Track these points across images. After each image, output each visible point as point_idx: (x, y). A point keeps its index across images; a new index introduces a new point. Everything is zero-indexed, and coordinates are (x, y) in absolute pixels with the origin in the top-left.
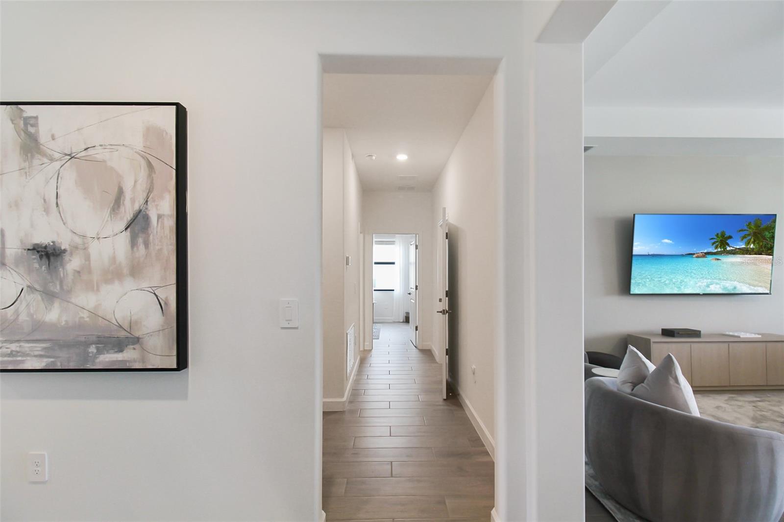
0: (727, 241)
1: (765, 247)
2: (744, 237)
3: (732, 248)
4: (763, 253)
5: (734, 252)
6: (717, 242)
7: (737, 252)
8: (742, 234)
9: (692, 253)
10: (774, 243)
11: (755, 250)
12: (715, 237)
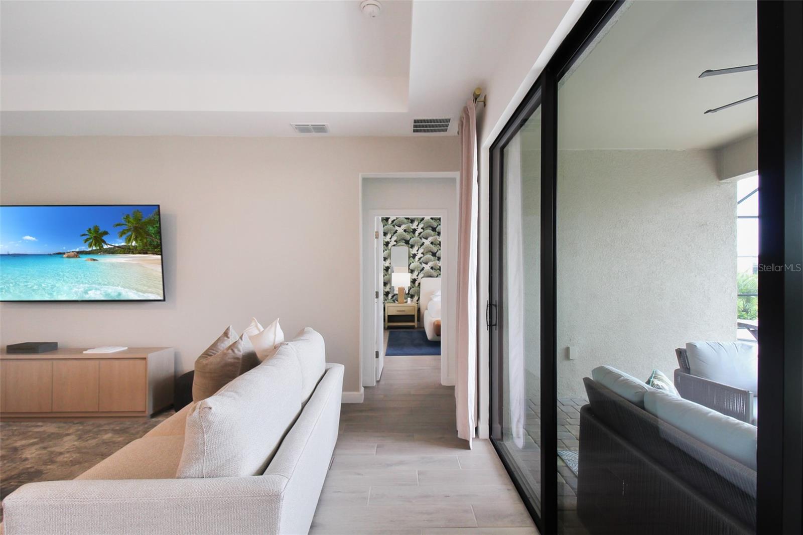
0: (103, 238)
1: (151, 244)
2: (123, 233)
3: (109, 246)
4: (149, 252)
5: (113, 251)
6: (90, 239)
7: (116, 251)
8: (120, 229)
9: (61, 252)
10: (161, 239)
11: (138, 249)
12: (87, 233)
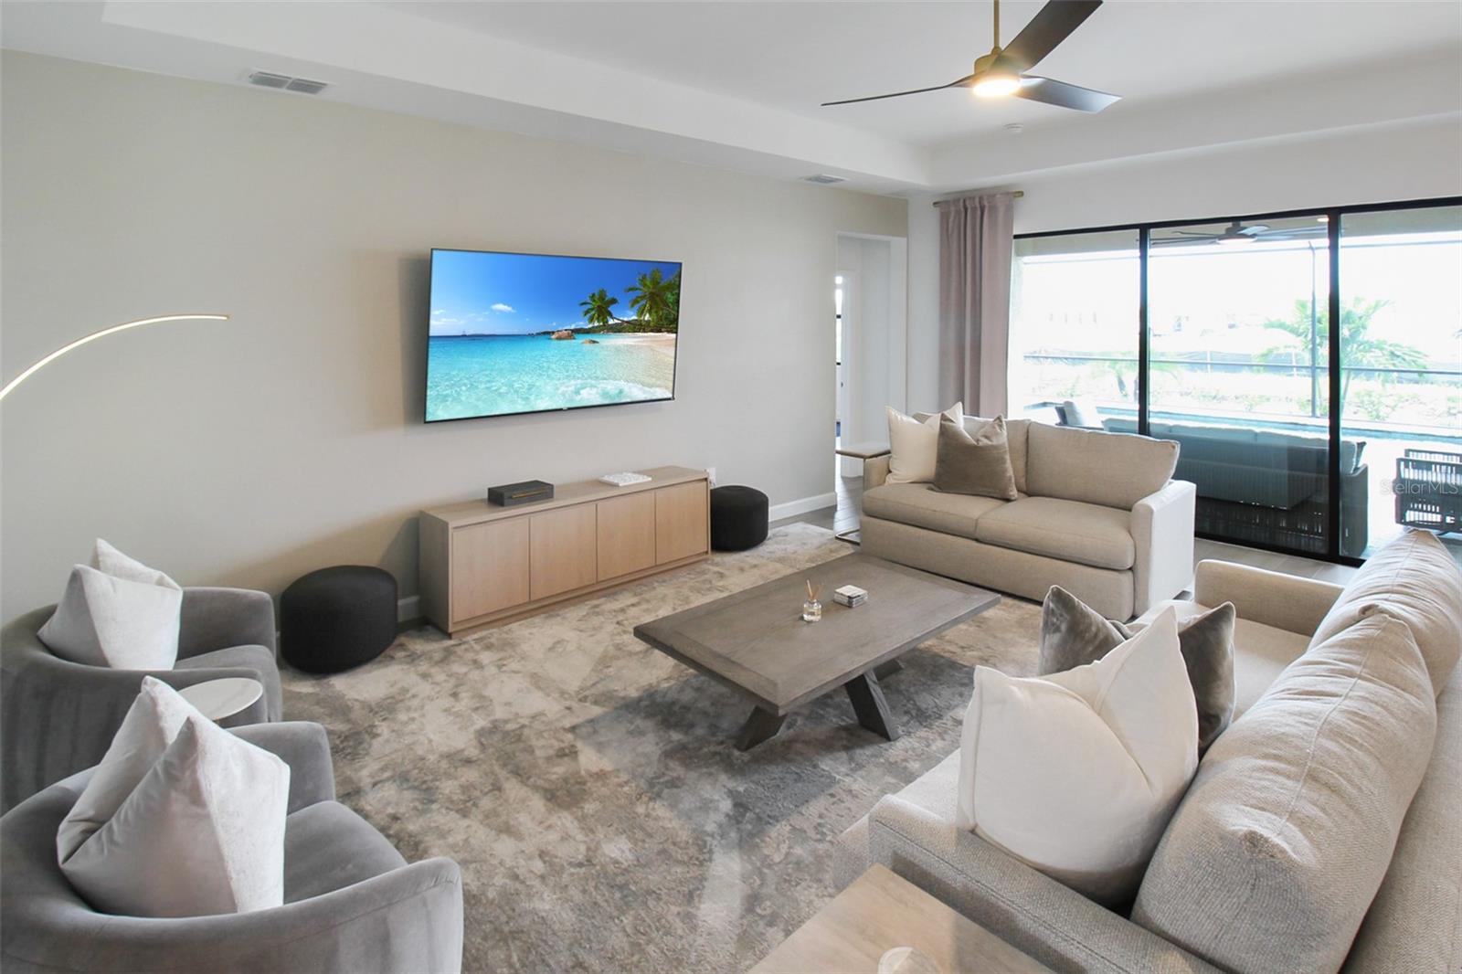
0: (609, 309)
1: (666, 318)
2: (635, 302)
3: (616, 321)
4: (663, 330)
5: (618, 329)
6: (592, 309)
7: (625, 328)
8: (633, 295)
9: (551, 330)
10: (678, 312)
11: (652, 324)
12: (589, 301)
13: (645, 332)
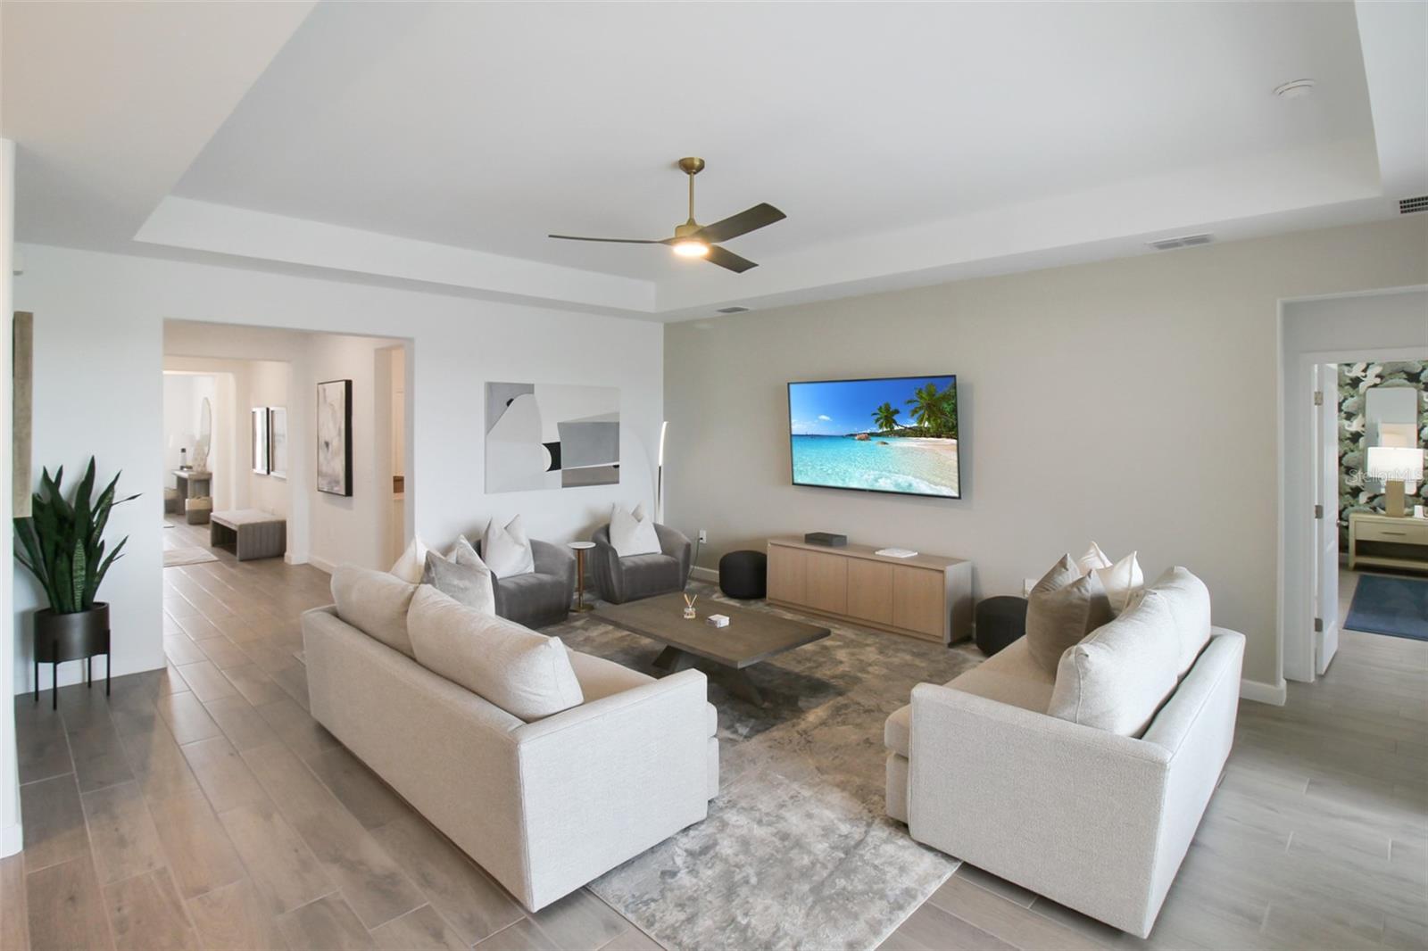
0: (894, 418)
1: (945, 426)
2: (915, 412)
3: (900, 428)
4: (943, 436)
5: (903, 434)
6: (881, 418)
7: (908, 433)
8: (912, 406)
9: (853, 433)
10: (956, 420)
11: (931, 431)
12: (878, 412)
13: (925, 436)
